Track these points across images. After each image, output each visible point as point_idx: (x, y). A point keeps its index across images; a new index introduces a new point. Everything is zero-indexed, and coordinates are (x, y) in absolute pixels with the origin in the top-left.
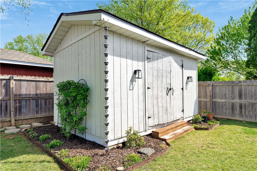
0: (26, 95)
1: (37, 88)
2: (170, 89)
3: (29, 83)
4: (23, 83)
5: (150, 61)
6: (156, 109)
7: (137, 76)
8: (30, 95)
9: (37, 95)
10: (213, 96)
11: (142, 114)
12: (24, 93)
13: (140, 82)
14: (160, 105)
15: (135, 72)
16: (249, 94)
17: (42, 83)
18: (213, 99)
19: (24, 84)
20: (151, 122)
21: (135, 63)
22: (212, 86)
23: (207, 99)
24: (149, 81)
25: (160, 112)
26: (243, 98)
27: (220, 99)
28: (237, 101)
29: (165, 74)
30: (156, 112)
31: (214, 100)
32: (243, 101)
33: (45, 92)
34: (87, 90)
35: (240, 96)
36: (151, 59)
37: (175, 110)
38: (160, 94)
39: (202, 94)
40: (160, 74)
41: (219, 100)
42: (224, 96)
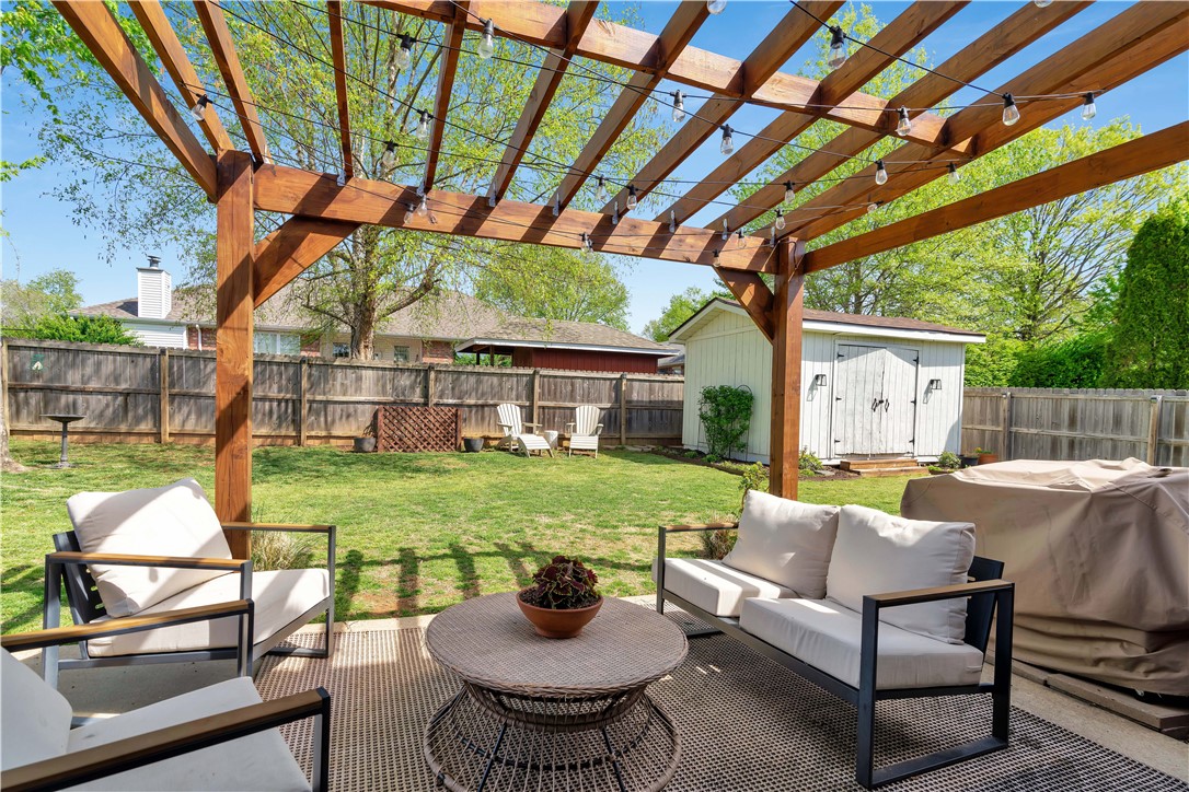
0: (637, 401)
1: (651, 391)
2: (881, 402)
3: (642, 383)
4: (634, 383)
5: (843, 360)
6: (850, 430)
7: (819, 383)
8: (642, 401)
9: (650, 402)
10: (1010, 421)
11: (824, 434)
12: (635, 399)
13: (825, 390)
14: (858, 425)
15: (817, 377)
16: (1090, 417)
17: (657, 384)
18: (1011, 426)
19: (636, 384)
20: (839, 449)
21: (818, 364)
22: (1012, 397)
23: (998, 425)
24: (840, 389)
25: (857, 436)
26: (1078, 428)
27: (1027, 427)
28: (1064, 432)
29: (870, 378)
30: (850, 435)
31: (1014, 429)
32: (1077, 434)
33: (660, 399)
34: (751, 398)
35: (1072, 423)
36: (846, 357)
37: (890, 437)
38: (859, 408)
39: (989, 416)
40: (860, 378)
41: (1025, 430)
42: (1037, 423)
